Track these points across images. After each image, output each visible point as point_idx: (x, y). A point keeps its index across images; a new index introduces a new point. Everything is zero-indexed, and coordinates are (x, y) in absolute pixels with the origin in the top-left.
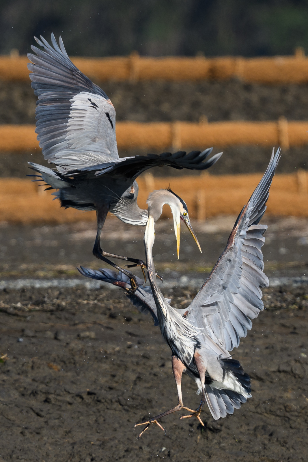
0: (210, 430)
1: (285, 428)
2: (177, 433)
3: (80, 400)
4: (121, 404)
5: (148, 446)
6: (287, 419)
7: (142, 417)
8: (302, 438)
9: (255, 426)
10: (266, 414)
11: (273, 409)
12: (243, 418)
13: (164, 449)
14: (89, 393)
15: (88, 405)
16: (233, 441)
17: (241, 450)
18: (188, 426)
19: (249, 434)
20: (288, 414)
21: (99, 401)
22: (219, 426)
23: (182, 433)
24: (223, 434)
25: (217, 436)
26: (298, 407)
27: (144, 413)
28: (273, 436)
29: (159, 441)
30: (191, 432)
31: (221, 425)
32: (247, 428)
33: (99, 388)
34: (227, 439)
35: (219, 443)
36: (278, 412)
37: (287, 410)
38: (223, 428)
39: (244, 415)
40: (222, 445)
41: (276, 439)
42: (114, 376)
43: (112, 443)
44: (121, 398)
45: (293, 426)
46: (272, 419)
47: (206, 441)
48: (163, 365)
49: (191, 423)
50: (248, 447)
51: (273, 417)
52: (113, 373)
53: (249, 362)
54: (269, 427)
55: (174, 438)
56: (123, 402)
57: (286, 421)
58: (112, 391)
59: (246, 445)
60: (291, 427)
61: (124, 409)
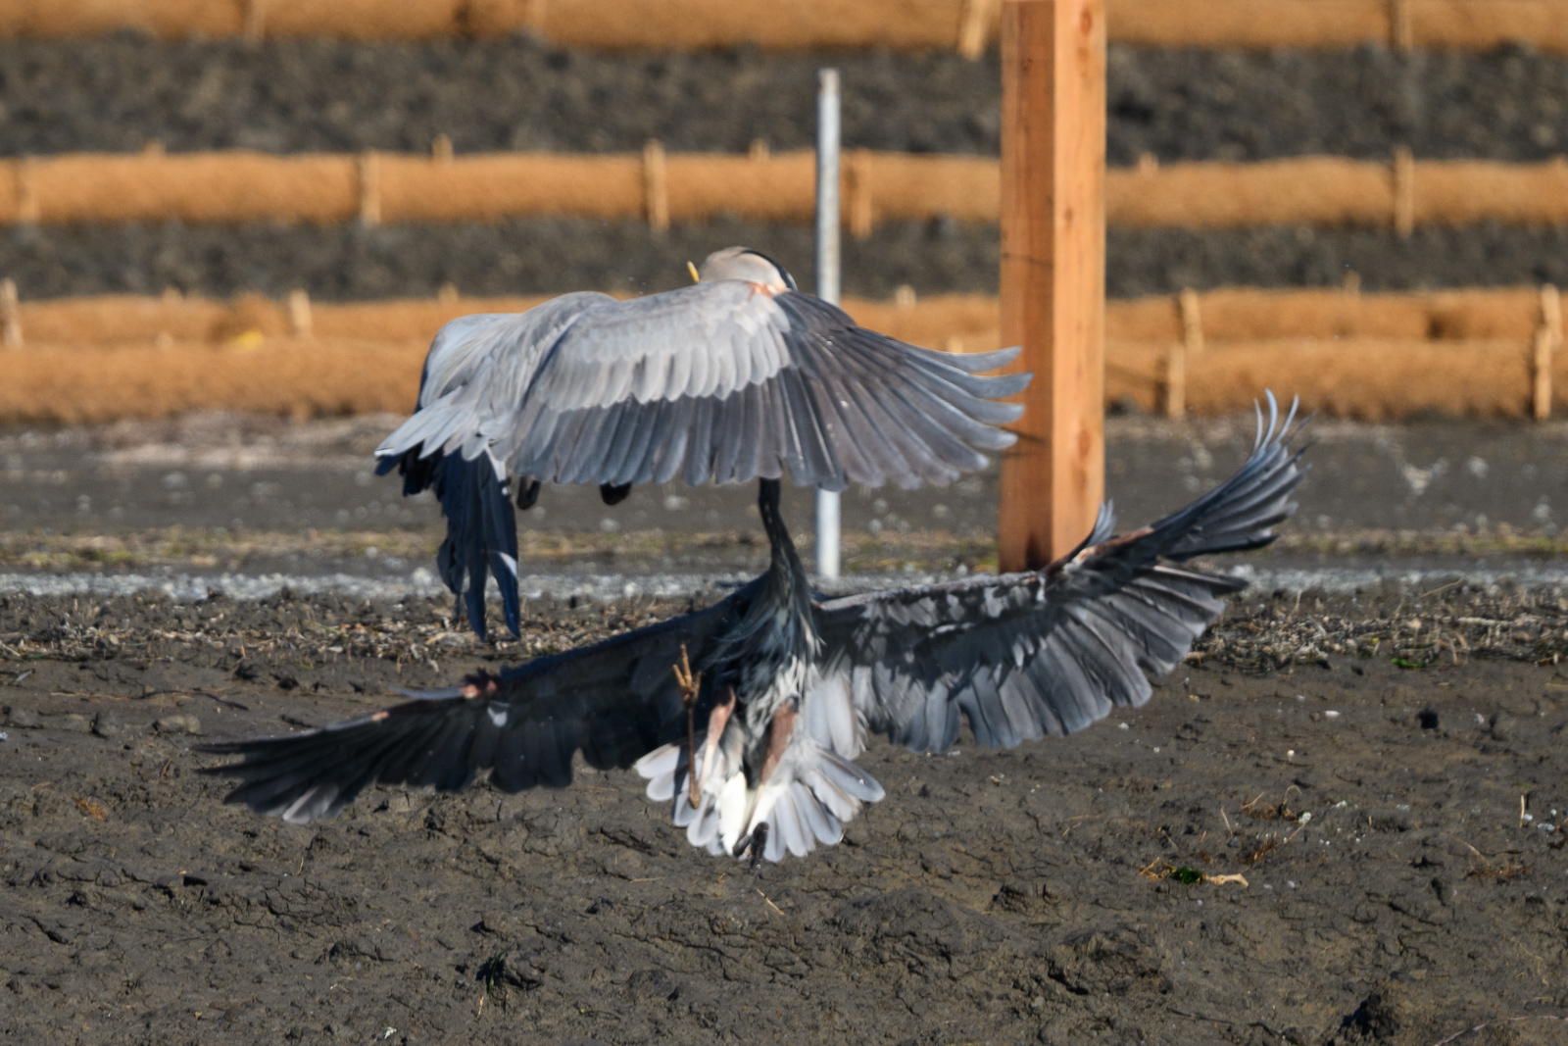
0: (512, 981)
1: (712, 979)
2: (422, 990)
3: (165, 899)
4: (273, 912)
5: (348, 1022)
6: (715, 953)
7: (331, 946)
8: (757, 1006)
9: (630, 971)
10: (658, 941)
11: (677, 927)
12: (600, 949)
13: (390, 1031)
14: (189, 881)
15: (185, 912)
16: (573, 1013)
17: (593, 1036)
18: (453, 970)
19: (615, 993)
20: (718, 941)
21: (216, 902)
22: (535, 972)
23: (438, 990)
24: (546, 993)
25: (530, 999)
26: (747, 922)
27: (337, 934)
28: (680, 1000)
29: (376, 1009)
30: (462, 986)
31: (543, 971)
32: (608, 978)
33: (213, 867)
34: (556, 1005)
35: (536, 1018)
36: (694, 937)
37: (716, 929)
38: (547, 977)
39: (601, 944)
40: (544, 1022)
41: (686, 1008)
42: (253, 835)
43: (252, 1015)
44: (272, 894)
45: (732, 972)
46: (674, 955)
47: (500, 1011)
48: (383, 808)
49: (461, 963)
50: (612, 1029)
51: (680, 948)
52: (249, 828)
53: (614, 800)
54: (668, 973)
55: (414, 1002)
56: (279, 904)
57: (713, 959)
58: (251, 876)
59: (608, 1023)
60: (726, 977)
61: (282, 924)
